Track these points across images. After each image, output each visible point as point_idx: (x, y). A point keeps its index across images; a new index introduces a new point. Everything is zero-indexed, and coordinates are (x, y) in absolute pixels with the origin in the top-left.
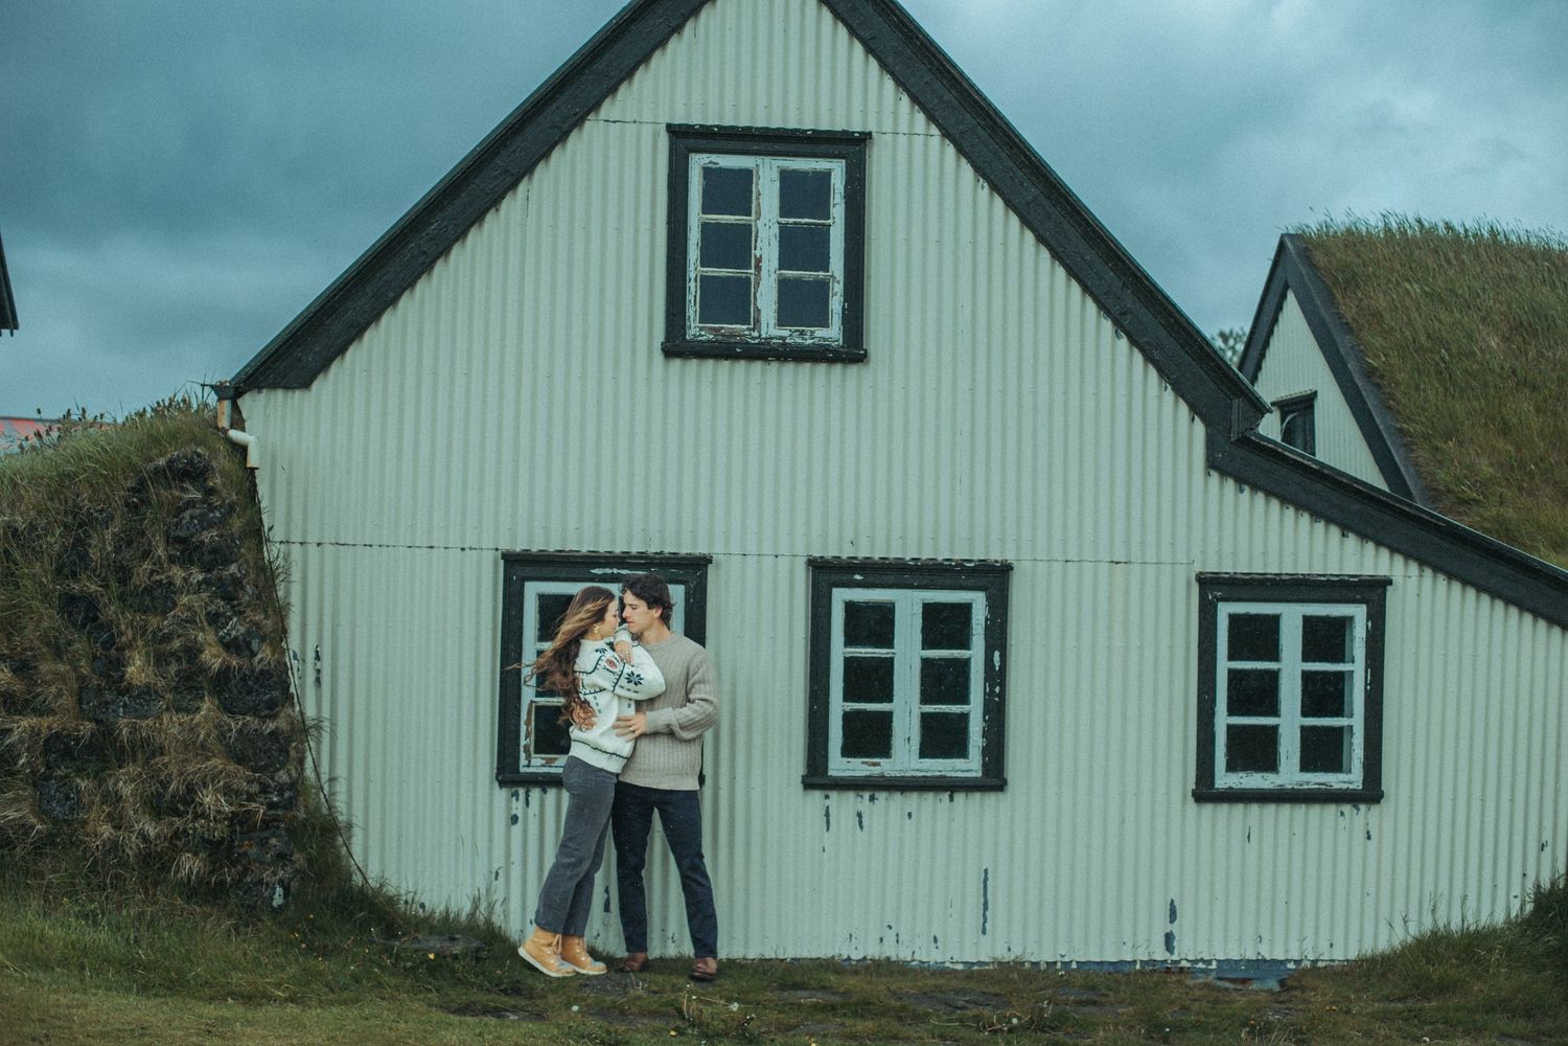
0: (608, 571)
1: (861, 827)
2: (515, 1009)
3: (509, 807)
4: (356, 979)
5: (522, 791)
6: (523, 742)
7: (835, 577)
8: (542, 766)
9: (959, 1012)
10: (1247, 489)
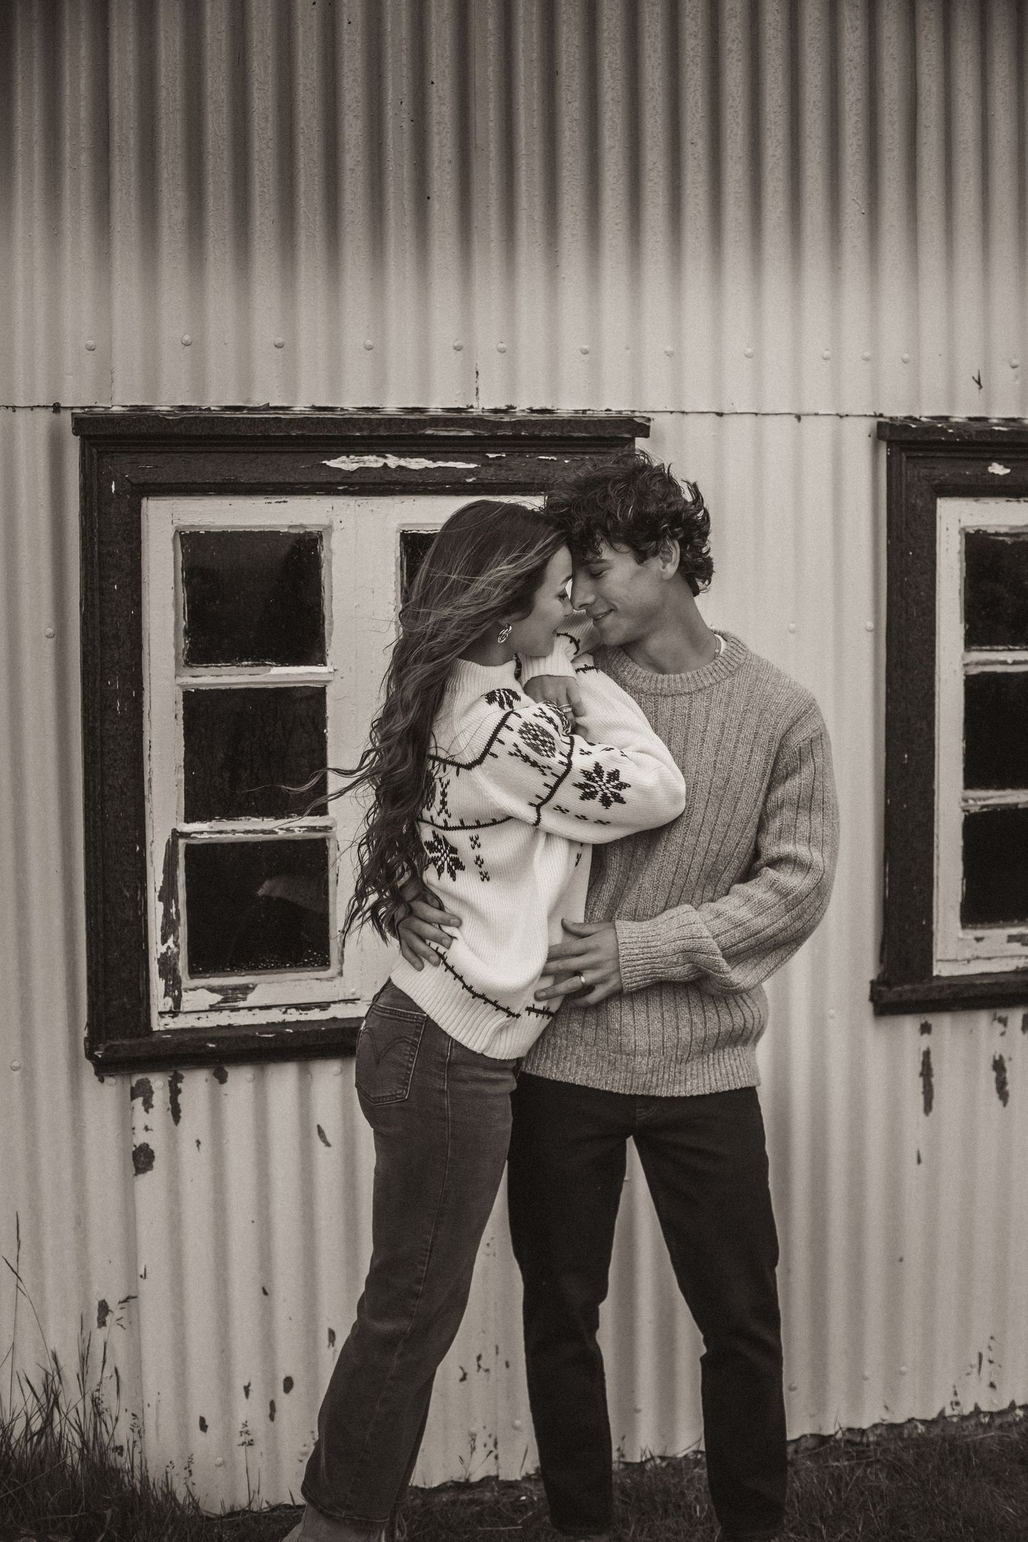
0: (373, 461)
1: (1003, 1095)
3: (127, 1128)
5: (159, 1083)
6: (156, 948)
7: (944, 471)
8: (213, 1008)
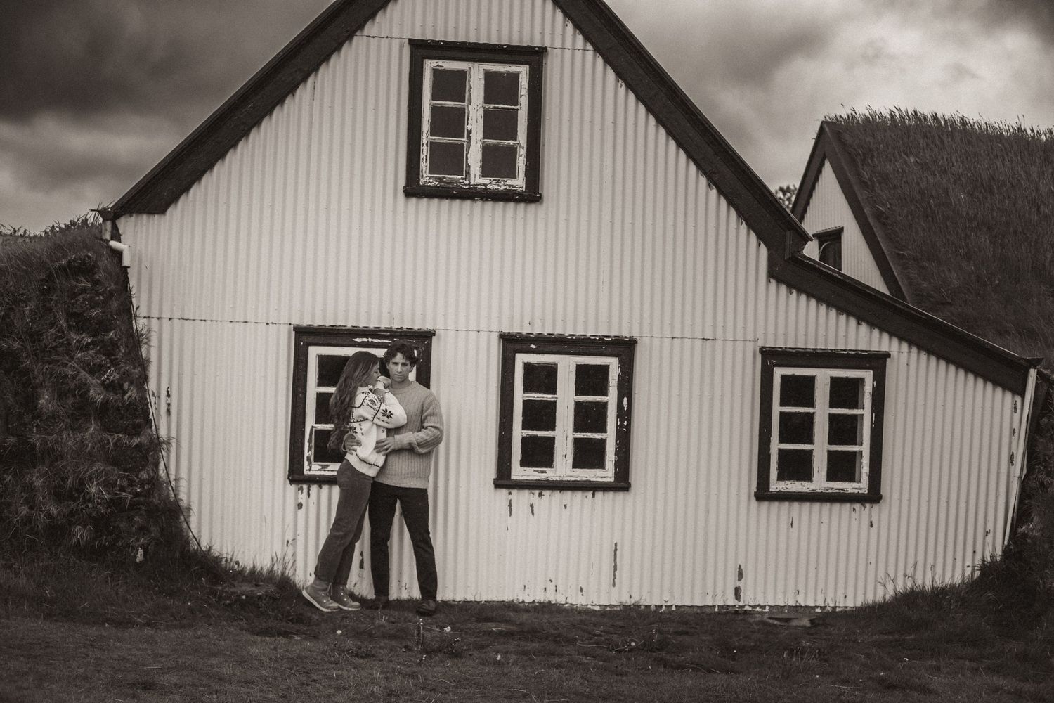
0: (365, 340)
1: (533, 514)
2: (298, 633)
3: (296, 498)
4: (191, 610)
5: (305, 487)
6: (306, 454)
7: (518, 347)
8: (319, 470)
9: (596, 638)
10: (794, 292)
